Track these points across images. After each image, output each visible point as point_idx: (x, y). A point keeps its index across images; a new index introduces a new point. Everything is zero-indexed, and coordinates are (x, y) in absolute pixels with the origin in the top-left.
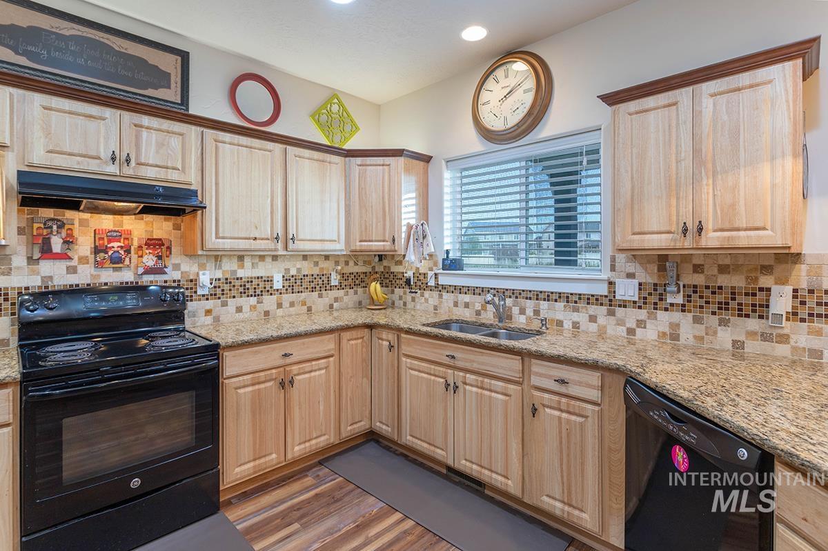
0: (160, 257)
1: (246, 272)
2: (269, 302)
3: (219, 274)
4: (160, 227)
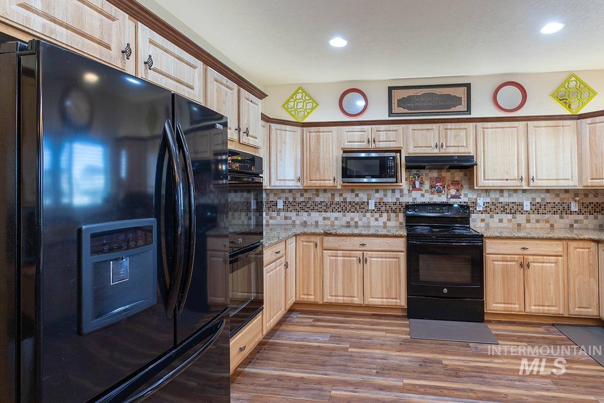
0: (458, 190)
1: (505, 199)
2: (521, 218)
3: (488, 200)
4: (458, 175)
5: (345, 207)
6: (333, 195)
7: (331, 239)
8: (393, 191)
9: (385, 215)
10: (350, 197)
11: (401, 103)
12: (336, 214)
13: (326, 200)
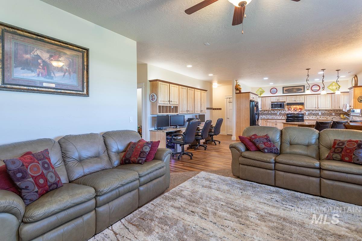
0: (301, 110)
1: (314, 112)
2: (318, 117)
3: (309, 112)
4: (301, 107)
5: (271, 114)
6: (268, 112)
7: (269, 120)
8: (284, 111)
9: (281, 116)
10: (272, 112)
11: (286, 90)
12: (269, 116)
13: (267, 113)
